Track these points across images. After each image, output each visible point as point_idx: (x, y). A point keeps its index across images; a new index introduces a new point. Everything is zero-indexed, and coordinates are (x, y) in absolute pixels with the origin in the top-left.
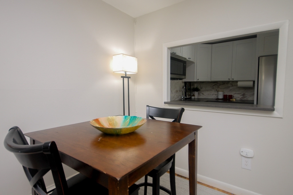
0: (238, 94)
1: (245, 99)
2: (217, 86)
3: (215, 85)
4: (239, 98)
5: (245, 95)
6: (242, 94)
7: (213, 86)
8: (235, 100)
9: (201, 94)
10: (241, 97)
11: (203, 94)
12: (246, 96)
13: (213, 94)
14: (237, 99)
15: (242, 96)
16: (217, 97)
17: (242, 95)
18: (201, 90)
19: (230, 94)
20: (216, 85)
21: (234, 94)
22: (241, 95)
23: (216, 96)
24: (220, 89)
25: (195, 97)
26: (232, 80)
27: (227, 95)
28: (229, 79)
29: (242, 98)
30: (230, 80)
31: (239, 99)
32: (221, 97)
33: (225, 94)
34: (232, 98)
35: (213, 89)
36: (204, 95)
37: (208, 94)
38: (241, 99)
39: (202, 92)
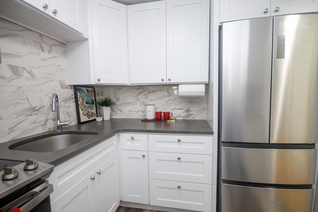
0: (179, 109)
1: (190, 118)
2: (145, 95)
3: (140, 93)
4: (181, 116)
5: (191, 111)
6: (186, 109)
7: (138, 95)
8: (174, 121)
9: (118, 111)
10: (183, 115)
11: (120, 110)
12: (191, 113)
13: (138, 111)
14: (177, 119)
15: (186, 113)
16: (145, 115)
17: (186, 111)
18: (117, 103)
19: (166, 111)
20: (142, 92)
21: (173, 109)
22: (183, 111)
23: (143, 114)
24: (149, 101)
25: (103, 118)
26: (168, 82)
27: (161, 113)
28: (163, 80)
29: (186, 116)
30: (165, 82)
31: (181, 118)
32: (151, 116)
33: (158, 111)
34: (169, 118)
35: (138, 100)
36: (123, 112)
37: (130, 111)
38: (184, 119)
39: (119, 108)
